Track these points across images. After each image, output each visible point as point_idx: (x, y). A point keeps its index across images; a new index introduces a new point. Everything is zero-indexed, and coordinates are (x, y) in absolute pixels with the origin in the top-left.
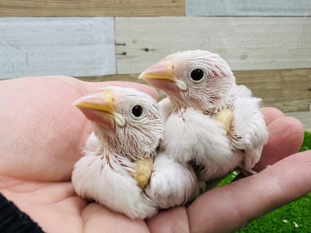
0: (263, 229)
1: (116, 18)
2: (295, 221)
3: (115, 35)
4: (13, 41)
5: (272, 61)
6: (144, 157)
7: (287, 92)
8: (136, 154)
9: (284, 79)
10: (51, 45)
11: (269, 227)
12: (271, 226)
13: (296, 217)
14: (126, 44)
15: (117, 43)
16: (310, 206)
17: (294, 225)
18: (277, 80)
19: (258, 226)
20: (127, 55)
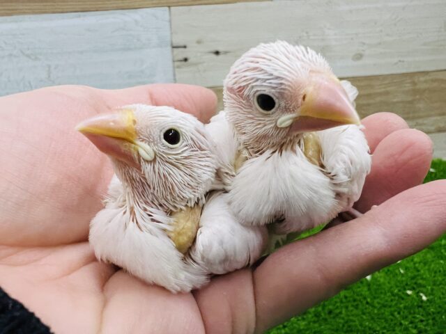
0: (379, 303)
1: (172, 8)
2: (422, 292)
3: (172, 33)
4: (28, 49)
5: (400, 61)
6: (186, 206)
7: (421, 105)
8: (174, 202)
9: (418, 87)
10: (81, 53)
11: (387, 301)
12: (389, 300)
13: (424, 287)
14: (188, 46)
15: (175, 45)
16: (444, 271)
17: (421, 297)
18: (406, 89)
19: (371, 299)
20: (189, 61)
